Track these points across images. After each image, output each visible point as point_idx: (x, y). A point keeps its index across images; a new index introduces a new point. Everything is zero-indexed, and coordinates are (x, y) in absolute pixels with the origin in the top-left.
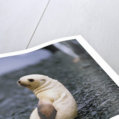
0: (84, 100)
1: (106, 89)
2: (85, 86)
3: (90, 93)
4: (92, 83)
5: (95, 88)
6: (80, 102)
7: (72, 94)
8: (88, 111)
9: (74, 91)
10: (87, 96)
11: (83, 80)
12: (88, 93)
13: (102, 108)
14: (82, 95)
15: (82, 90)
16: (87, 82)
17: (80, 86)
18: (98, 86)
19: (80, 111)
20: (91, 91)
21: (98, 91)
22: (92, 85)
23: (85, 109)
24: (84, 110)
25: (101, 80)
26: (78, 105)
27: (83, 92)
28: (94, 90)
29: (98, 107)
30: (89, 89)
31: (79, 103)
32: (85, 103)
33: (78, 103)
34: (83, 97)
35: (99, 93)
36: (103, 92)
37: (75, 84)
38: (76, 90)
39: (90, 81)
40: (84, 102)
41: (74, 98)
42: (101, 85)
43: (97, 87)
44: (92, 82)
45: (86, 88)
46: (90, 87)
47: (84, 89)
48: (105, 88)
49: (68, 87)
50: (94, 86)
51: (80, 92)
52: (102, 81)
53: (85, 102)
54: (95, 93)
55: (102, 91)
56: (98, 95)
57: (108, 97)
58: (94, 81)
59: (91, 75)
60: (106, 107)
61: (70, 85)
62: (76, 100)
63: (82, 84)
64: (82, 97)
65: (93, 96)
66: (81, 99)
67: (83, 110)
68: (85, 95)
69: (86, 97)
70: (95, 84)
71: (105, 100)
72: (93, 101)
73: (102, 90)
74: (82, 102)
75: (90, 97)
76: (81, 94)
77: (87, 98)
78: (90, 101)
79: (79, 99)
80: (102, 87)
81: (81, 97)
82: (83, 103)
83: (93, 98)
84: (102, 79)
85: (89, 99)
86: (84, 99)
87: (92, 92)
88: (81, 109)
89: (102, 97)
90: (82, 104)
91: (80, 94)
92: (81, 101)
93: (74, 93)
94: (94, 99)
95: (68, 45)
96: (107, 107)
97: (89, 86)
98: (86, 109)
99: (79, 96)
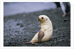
13: (59, 41)
28: (61, 33)
34: (56, 34)
45: (59, 31)
51: (56, 31)
52: (67, 30)
56: (61, 36)
58: (64, 29)
59: (64, 26)
61: (54, 26)
62: (53, 34)
63: (59, 28)
78: (57, 37)
80: (65, 33)
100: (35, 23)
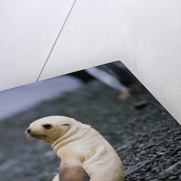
0: (136, 161)
1: (174, 144)
2: (140, 139)
3: (148, 150)
4: (152, 135)
5: (156, 143)
6: (129, 163)
7: (115, 148)
8: (143, 177)
9: (119, 144)
10: (142, 155)
11: (136, 128)
12: (145, 149)
13: (168, 175)
14: (133, 152)
15: (133, 145)
16: (142, 131)
17: (131, 137)
18: (162, 140)
19: (129, 177)
20: (150, 147)
21: (162, 148)
22: (150, 138)
23: (138, 174)
24: (136, 176)
25: (166, 128)
26: (126, 167)
27: (135, 147)
28: (154, 146)
29: (162, 173)
30: (147, 143)
31: (128, 165)
32: (137, 165)
33: (126, 163)
34: (136, 155)
35: (163, 151)
36: (170, 149)
37: (122, 134)
38: (123, 144)
39: (148, 131)
40: (137, 163)
41: (119, 155)
42: (166, 137)
43: (159, 141)
44: (151, 132)
45: (141, 142)
46: (147, 141)
47: (138, 144)
48: (174, 142)
49: (109, 137)
50: (155, 140)
51: (130, 147)
52: (168, 130)
53: (139, 164)
54: (157, 151)
55: (168, 147)
56: (161, 154)
57: (178, 157)
58: (154, 130)
59: (149, 121)
60: (175, 174)
61: (112, 134)
62: (122, 160)
63: (133, 135)
64: (134, 156)
65: (152, 155)
66: (131, 158)
67: (134, 176)
68: (139, 152)
69: (139, 156)
70: (156, 136)
71: (173, 163)
72: (153, 164)
73: (167, 145)
74: (132, 162)
75: (147, 157)
76: (131, 150)
77: (141, 157)
78: (148, 163)
79: (128, 158)
80: (167, 140)
81: (131, 156)
82: (135, 165)
83: (152, 159)
84: (167, 126)
85: (146, 160)
86: (137, 159)
87: (152, 149)
88: (131, 174)
89: (168, 158)
90: (132, 165)
91: (129, 151)
92: (130, 161)
93: (119, 149)
94: (154, 160)
95: (111, 71)
96: (178, 175)
97: (146, 139)
98: (140, 175)
99: (127, 153)
100: (23, 151)
